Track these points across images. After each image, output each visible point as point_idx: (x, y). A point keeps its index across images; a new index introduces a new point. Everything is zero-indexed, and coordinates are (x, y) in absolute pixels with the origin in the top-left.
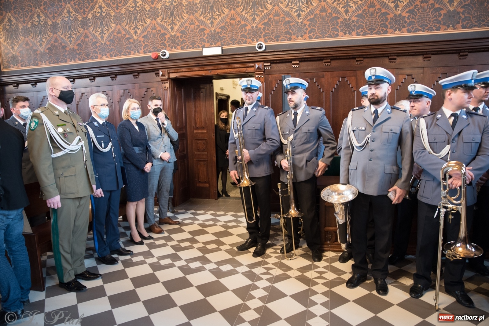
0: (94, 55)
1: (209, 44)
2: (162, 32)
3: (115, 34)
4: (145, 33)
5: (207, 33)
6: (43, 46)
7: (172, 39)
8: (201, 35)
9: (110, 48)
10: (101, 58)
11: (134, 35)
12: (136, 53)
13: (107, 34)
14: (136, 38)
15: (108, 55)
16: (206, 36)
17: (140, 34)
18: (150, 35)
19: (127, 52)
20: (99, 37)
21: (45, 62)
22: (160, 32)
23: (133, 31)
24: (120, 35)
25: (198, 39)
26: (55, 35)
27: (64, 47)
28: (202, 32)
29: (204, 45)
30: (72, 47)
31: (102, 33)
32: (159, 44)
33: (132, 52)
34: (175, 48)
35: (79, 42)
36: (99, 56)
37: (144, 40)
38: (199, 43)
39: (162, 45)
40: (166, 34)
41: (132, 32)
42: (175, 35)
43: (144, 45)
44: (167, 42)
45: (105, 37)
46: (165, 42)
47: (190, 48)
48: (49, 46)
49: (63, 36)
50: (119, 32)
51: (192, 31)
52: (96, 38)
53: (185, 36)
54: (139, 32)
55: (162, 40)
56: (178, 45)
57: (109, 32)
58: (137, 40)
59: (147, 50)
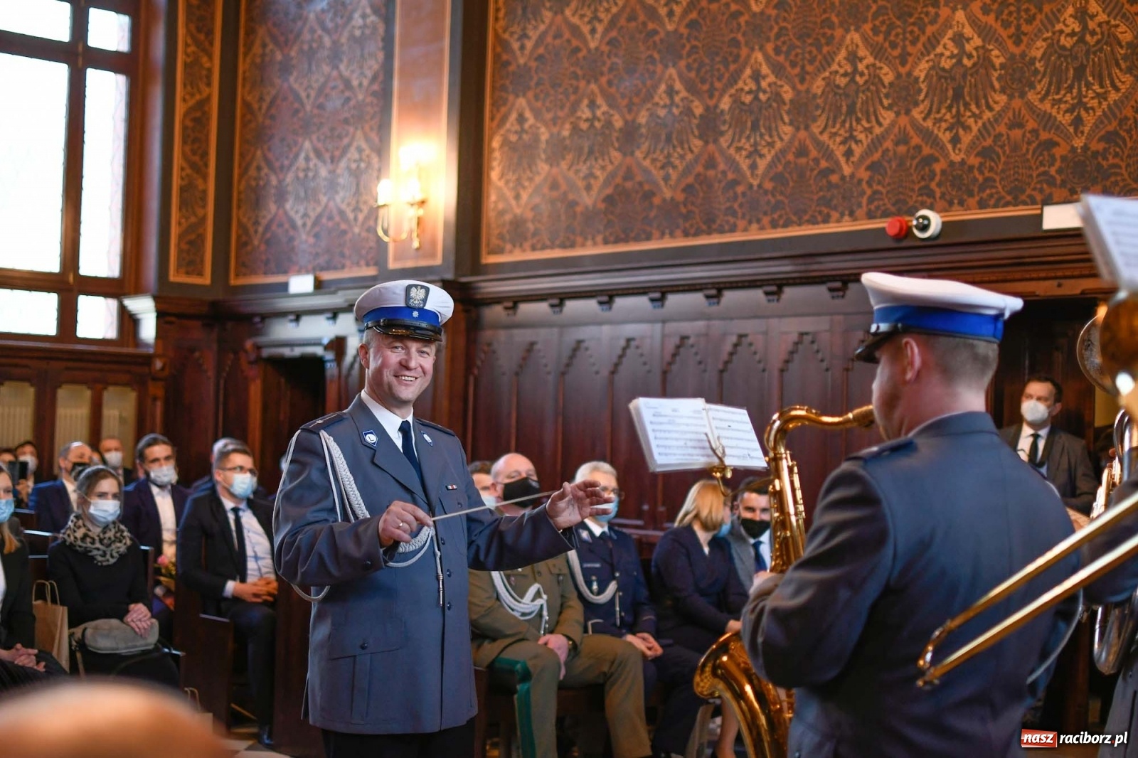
0: (728, 222)
1: (1065, 193)
2: (927, 150)
3: (790, 157)
4: (877, 156)
5: (1061, 157)
6: (594, 192)
7: (953, 176)
8: (1041, 162)
9: (773, 201)
10: (745, 230)
11: (842, 160)
12: (846, 218)
13: (769, 158)
14: (847, 170)
15: (766, 220)
16: (1058, 164)
17: (862, 158)
18: (889, 162)
19: (820, 212)
20: (744, 165)
21: (593, 239)
22: (920, 151)
23: (843, 148)
24: (803, 160)
25: (1031, 176)
26: (629, 160)
27: (648, 196)
28: (1045, 153)
29: (1050, 195)
30: (668, 194)
31: (755, 153)
32: (913, 190)
33: (835, 215)
34: (961, 203)
35: (690, 180)
36: (741, 224)
37: (871, 178)
38: (1034, 189)
39: (921, 195)
40: (937, 160)
41: (839, 152)
42: (963, 162)
43: (869, 192)
44: (939, 185)
45: (762, 164)
46: (933, 185)
47: (1007, 204)
48: (609, 191)
49: (647, 163)
50: (802, 152)
51: (1015, 148)
52: (737, 169)
53: (993, 164)
54: (858, 150)
55: (923, 178)
56: (971, 195)
57: (773, 152)
58: (852, 176)
59: (878, 208)
